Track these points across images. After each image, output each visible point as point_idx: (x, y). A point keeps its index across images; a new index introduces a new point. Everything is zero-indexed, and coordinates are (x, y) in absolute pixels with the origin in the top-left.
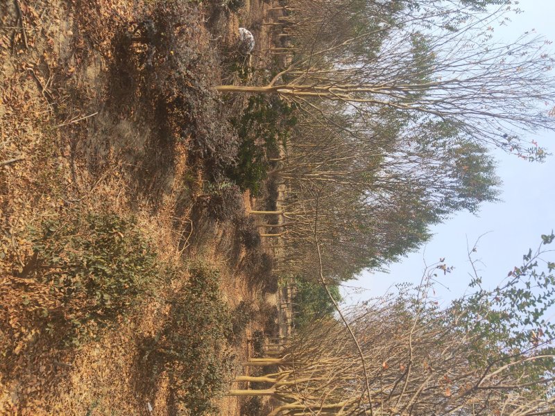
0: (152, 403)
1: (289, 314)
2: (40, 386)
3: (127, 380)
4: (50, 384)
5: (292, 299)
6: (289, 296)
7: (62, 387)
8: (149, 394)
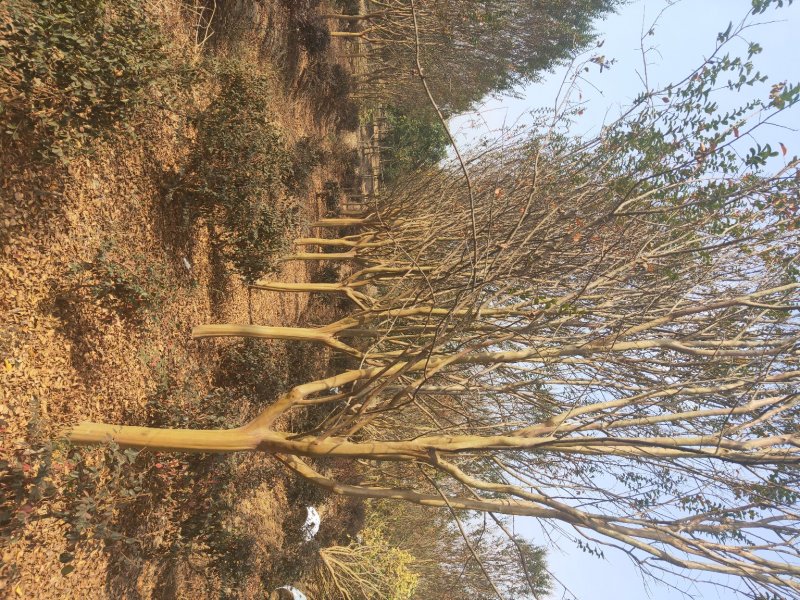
0: (190, 259)
1: (375, 163)
2: (23, 219)
3: (149, 226)
4: (36, 218)
5: (380, 141)
6: (376, 136)
7: (54, 223)
8: (183, 248)
